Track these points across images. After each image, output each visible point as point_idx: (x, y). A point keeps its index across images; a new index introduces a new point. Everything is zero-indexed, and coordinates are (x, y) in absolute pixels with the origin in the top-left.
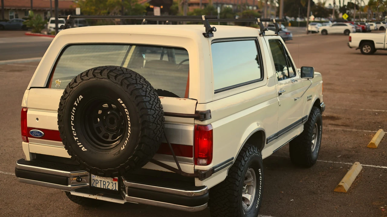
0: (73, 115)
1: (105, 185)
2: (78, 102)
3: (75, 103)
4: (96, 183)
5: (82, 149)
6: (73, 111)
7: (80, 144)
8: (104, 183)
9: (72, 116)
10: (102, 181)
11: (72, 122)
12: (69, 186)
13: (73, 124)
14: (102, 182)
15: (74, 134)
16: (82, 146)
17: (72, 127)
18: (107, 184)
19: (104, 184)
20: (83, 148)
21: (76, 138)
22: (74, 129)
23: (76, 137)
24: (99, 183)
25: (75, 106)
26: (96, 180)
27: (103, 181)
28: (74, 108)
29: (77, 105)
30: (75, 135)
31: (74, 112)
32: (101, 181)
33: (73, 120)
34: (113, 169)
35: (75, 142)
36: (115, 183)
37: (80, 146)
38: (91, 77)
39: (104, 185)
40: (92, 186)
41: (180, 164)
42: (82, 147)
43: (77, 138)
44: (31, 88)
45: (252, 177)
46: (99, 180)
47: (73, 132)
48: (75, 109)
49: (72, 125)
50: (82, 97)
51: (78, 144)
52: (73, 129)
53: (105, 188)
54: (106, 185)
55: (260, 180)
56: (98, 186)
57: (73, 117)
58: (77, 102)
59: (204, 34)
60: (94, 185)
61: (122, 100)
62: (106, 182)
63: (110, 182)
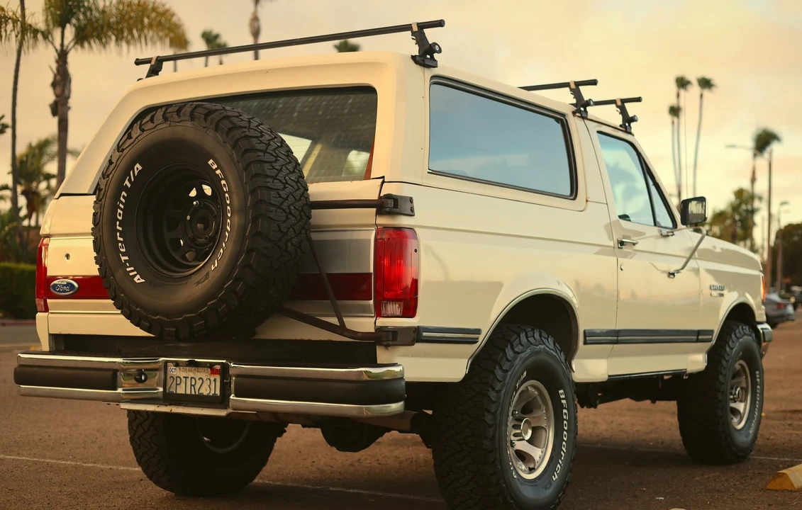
0: (121, 209)
1: (194, 386)
2: (133, 180)
3: (127, 182)
4: (177, 384)
5: (136, 279)
6: (122, 199)
7: (132, 268)
8: (193, 383)
9: (119, 211)
10: (188, 377)
11: (118, 223)
12: (120, 390)
13: (120, 229)
14: (189, 380)
15: (122, 250)
16: (135, 273)
17: (118, 234)
18: (199, 383)
19: (191, 385)
20: (138, 276)
21: (123, 258)
22: (122, 239)
23: (124, 254)
24: (182, 383)
25: (126, 188)
26: (177, 377)
27: (191, 378)
28: (124, 193)
29: (129, 185)
30: (124, 250)
31: (124, 201)
32: (186, 378)
33: (120, 218)
35: (123, 266)
36: (215, 380)
37: (131, 274)
38: (159, 122)
39: (192, 387)
40: (167, 391)
41: (345, 319)
42: (135, 276)
43: (127, 258)
44: (62, 195)
45: (543, 408)
46: (182, 378)
47: (120, 244)
48: (126, 195)
49: (119, 231)
50: (140, 168)
51: (128, 269)
52: (119, 239)
53: (193, 393)
54: (197, 387)
55: (565, 417)
56: (181, 390)
57: (121, 212)
58: (130, 180)
59: (414, 58)
60: (173, 390)
61: (216, 161)
62: (197, 379)
63: (205, 379)
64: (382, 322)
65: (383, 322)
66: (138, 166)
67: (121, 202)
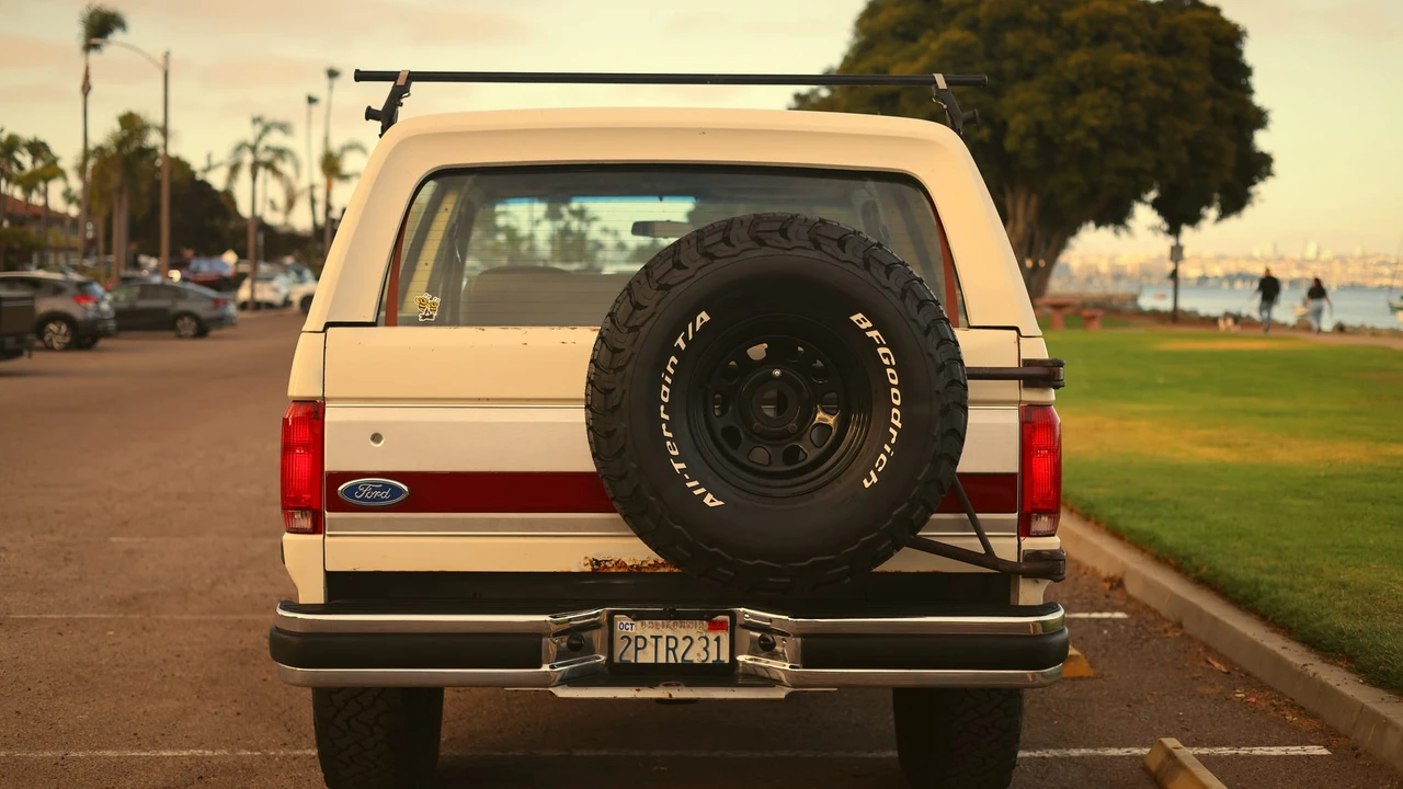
0: (667, 384)
1: (673, 650)
2: (690, 337)
3: (680, 342)
4: (637, 649)
5: (707, 500)
6: (669, 368)
7: (696, 483)
8: (672, 644)
9: (664, 388)
10: (661, 637)
11: (662, 408)
12: (546, 668)
13: (667, 417)
14: (662, 642)
15: (673, 453)
16: (703, 490)
17: (664, 426)
18: (683, 645)
19: (668, 649)
20: (709, 497)
21: (678, 466)
22: (670, 435)
23: (678, 459)
24: (648, 646)
25: (677, 352)
26: (637, 637)
27: (668, 638)
28: (673, 359)
29: (683, 346)
30: (676, 453)
31: (672, 371)
32: (656, 638)
33: (666, 400)
34: (832, 557)
35: (679, 479)
36: (718, 639)
37: (697, 492)
38: (746, 245)
39: (671, 652)
40: (616, 660)
41: (991, 541)
42: (704, 495)
43: (683, 466)
44: (329, 325)
46: (648, 638)
47: (668, 443)
48: (676, 362)
49: (664, 421)
50: (706, 318)
51: (689, 485)
52: (666, 434)
53: (672, 660)
54: (680, 653)
56: (646, 657)
57: (668, 390)
58: (685, 339)
60: (629, 657)
61: (869, 316)
62: (680, 639)
63: (695, 638)
64: (1030, 544)
65: (1033, 545)
66: (704, 316)
67: (668, 373)
